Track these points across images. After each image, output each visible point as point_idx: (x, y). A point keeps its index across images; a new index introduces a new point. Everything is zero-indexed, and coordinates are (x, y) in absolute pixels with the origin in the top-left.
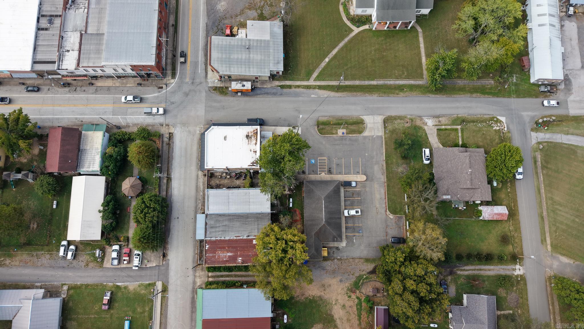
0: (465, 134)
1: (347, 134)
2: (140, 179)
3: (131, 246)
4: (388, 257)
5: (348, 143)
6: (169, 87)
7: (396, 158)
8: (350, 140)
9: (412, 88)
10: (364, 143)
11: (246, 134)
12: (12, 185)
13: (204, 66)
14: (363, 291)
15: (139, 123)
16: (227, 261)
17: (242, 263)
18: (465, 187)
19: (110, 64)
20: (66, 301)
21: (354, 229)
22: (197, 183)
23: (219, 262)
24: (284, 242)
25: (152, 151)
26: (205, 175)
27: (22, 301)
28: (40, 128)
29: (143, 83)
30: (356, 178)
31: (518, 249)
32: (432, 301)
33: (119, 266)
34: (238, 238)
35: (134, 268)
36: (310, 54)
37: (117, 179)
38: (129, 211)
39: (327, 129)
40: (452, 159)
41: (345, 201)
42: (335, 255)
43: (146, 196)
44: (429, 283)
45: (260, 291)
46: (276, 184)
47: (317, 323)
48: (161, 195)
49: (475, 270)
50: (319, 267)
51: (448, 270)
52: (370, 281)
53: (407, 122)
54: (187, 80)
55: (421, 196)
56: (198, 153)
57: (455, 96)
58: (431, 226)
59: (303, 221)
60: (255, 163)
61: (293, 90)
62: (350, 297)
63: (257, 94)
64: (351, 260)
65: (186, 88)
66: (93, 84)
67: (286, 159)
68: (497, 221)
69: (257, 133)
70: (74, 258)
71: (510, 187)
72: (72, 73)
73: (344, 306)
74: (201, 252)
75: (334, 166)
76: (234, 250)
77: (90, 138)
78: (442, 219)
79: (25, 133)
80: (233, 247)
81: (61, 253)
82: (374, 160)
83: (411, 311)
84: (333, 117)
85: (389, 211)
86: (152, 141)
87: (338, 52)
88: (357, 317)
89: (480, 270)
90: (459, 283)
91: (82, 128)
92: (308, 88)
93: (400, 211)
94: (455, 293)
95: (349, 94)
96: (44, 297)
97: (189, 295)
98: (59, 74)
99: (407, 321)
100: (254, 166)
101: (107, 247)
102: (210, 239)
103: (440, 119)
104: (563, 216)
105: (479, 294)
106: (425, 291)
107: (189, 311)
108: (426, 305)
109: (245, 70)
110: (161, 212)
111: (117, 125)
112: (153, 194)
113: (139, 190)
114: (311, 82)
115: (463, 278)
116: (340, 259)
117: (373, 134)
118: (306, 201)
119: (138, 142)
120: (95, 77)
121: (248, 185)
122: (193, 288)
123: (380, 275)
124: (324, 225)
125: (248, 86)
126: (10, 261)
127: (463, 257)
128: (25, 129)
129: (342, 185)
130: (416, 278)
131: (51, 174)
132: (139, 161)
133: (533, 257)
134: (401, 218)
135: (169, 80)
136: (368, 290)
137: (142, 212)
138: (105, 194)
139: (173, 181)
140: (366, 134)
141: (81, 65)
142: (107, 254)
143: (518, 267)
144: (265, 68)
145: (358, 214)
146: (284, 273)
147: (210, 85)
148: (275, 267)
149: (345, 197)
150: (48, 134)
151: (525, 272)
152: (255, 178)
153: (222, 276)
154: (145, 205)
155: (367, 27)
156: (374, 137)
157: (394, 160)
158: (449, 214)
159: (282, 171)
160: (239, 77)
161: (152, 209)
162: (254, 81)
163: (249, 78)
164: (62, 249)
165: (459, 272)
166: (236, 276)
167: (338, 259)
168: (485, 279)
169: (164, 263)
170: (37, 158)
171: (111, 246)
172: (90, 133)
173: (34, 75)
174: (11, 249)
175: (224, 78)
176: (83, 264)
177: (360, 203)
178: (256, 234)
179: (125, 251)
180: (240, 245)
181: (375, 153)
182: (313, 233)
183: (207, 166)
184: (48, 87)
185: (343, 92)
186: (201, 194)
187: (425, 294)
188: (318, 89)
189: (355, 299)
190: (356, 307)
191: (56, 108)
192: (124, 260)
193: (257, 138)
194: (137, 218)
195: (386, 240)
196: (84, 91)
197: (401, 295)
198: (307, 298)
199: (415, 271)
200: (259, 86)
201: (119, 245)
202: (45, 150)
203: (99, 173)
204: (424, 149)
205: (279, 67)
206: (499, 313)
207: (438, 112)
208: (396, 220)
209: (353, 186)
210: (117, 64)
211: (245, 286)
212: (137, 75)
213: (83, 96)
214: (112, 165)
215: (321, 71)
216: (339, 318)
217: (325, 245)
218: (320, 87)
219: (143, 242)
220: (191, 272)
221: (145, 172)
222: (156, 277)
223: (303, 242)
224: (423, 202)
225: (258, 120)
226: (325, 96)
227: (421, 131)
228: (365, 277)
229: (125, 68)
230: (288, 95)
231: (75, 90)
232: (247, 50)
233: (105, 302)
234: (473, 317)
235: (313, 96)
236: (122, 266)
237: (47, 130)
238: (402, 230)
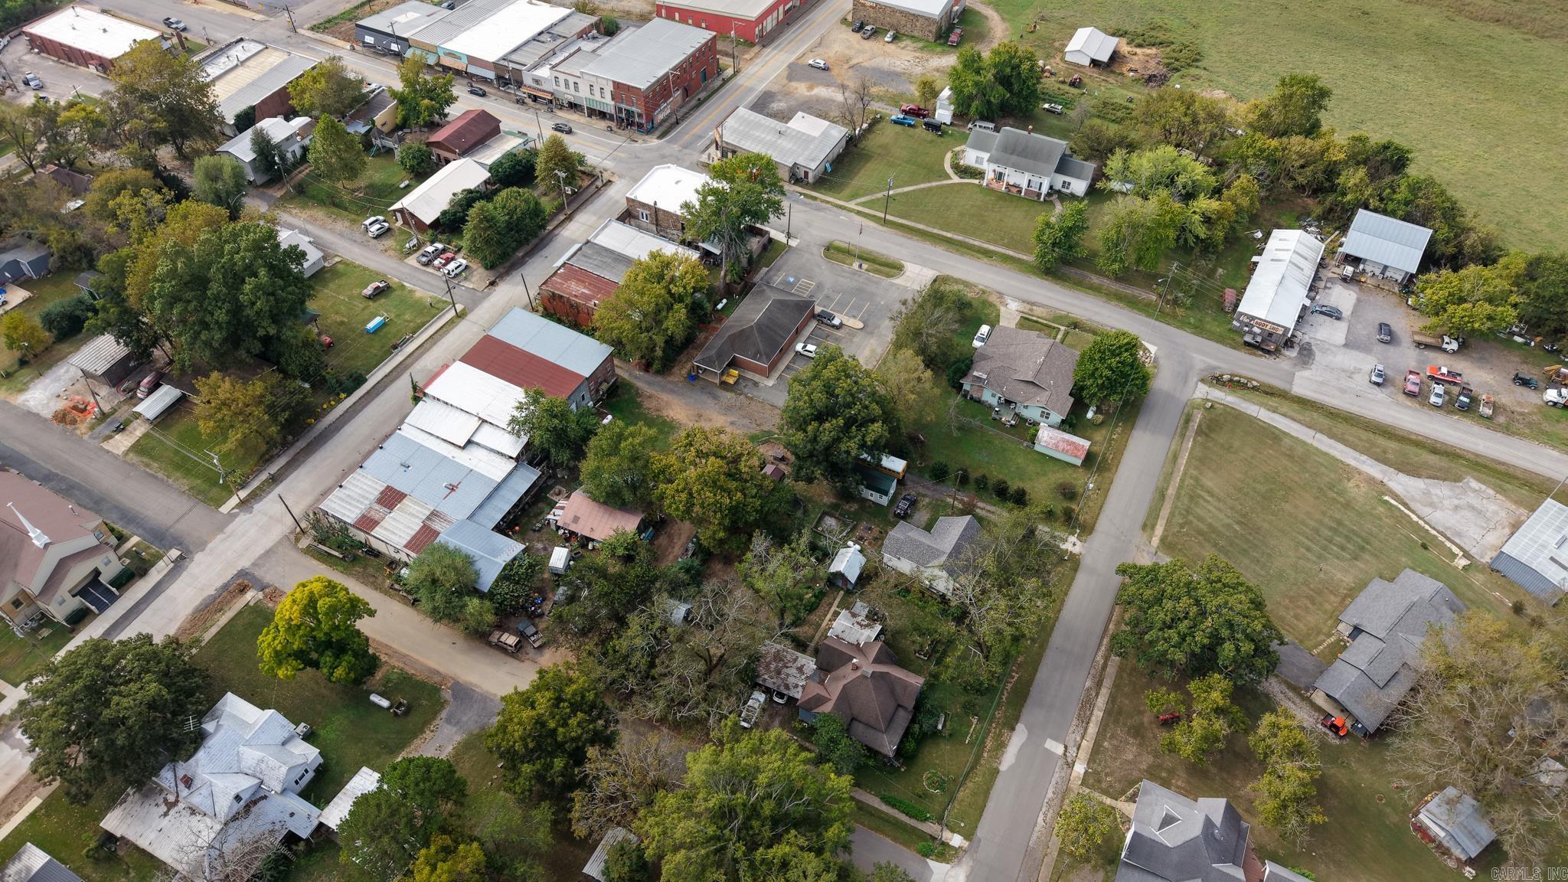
0: (1069, 338)
1: (867, 270)
5: (861, 281)
6: (646, 144)
8: (867, 278)
9: (1006, 259)
10: (886, 290)
14: (761, 450)
16: (575, 296)
19: (591, 73)
23: (563, 292)
29: (615, 130)
30: (845, 320)
33: (424, 269)
34: (611, 280)
39: (839, 256)
40: (1021, 342)
41: (810, 333)
42: (746, 390)
50: (709, 393)
52: (779, 446)
53: (974, 292)
54: (676, 146)
61: (818, 202)
64: (768, 407)
65: (667, 152)
66: (552, 112)
71: (1118, 433)
72: (538, 82)
75: (821, 296)
76: (593, 287)
84: (858, 247)
92: (840, 208)
95: (901, 234)
101: (431, 238)
102: (572, 263)
103: (1034, 307)
109: (761, 150)
114: (851, 205)
116: (752, 399)
117: (908, 285)
124: (752, 328)
127: (969, 482)
135: (652, 138)
136: (770, 453)
140: (897, 281)
143: (1073, 539)
147: (702, 160)
151: (1083, 552)
155: (976, 182)
156: (908, 288)
165: (949, 500)
167: (748, 397)
169: (485, 291)
171: (435, 239)
172: (509, 136)
173: (492, 75)
176: (384, 248)
180: (607, 289)
182: (727, 334)
185: (891, 228)
188: (856, 213)
203: (488, 167)
204: (984, 327)
209: (834, 322)
212: (614, 112)
215: (874, 200)
226: (862, 223)
227: (992, 308)
228: (776, 436)
229: (605, 90)
230: (805, 204)
231: (526, 110)
232: (778, 134)
235: (841, 217)
236: (429, 270)
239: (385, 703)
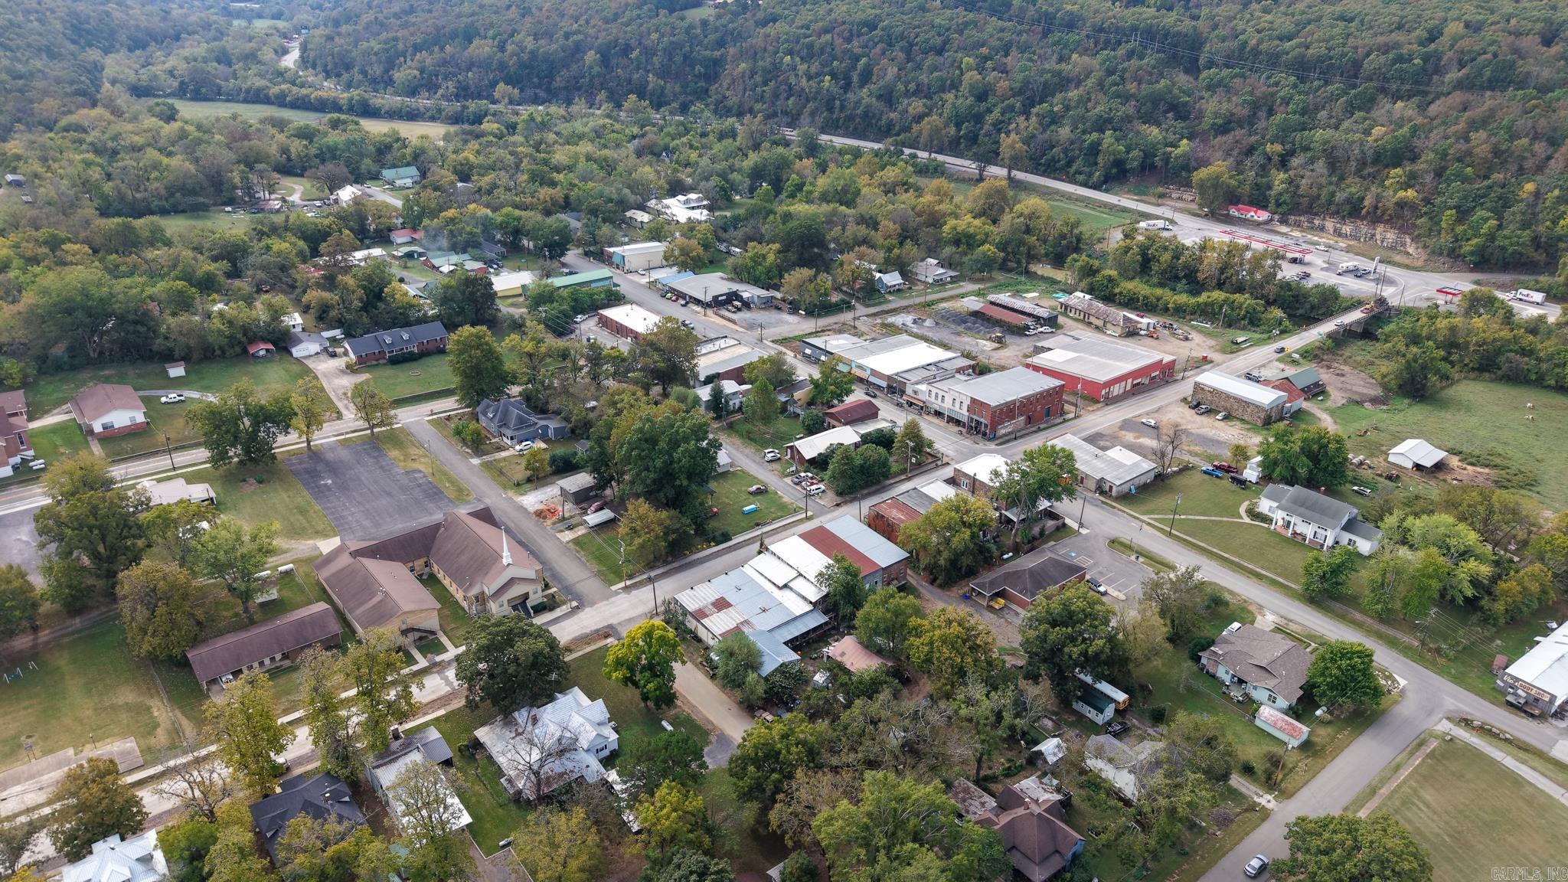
1: (1142, 563)
8: (1141, 569)
9: (1275, 583)
18: (1256, 663)
31: (1290, 785)
39: (1121, 549)
42: (1007, 616)
53: (1235, 598)
71: (1345, 735)
72: (916, 393)
75: (1094, 571)
84: (1140, 546)
95: (1182, 545)
98: (904, 392)
101: (803, 469)
103: (1291, 623)
143: (1270, 797)
151: (1274, 808)
155: (1265, 525)
167: (1007, 621)
169: (832, 508)
173: (884, 385)
182: (1003, 572)
185: (1175, 540)
212: (967, 422)
214: (877, 438)
215: (1166, 519)
222: (813, 509)
227: (1249, 614)
232: (1095, 457)
233: (753, 488)
239: (669, 728)
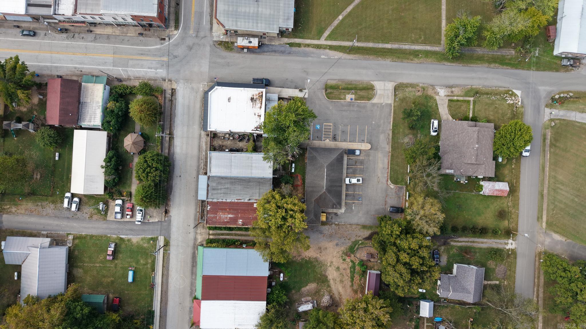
0: (477, 106)
1: (355, 100)
2: (142, 135)
3: (133, 201)
4: (385, 229)
5: (356, 110)
6: (172, 39)
7: (404, 128)
8: (358, 106)
9: (427, 54)
10: (372, 111)
11: (251, 96)
12: (13, 134)
13: (209, 18)
14: (358, 255)
15: (141, 76)
16: (227, 222)
17: (243, 225)
18: (469, 162)
19: (109, 12)
20: (72, 250)
21: (354, 197)
22: (200, 143)
23: (220, 223)
24: (284, 210)
25: (154, 109)
26: (208, 135)
27: (30, 248)
28: (38, 76)
29: (144, 32)
30: (360, 146)
31: (513, 225)
32: (423, 272)
33: (123, 220)
34: (239, 201)
35: (137, 223)
36: (323, 10)
37: (119, 134)
38: (131, 166)
39: (335, 93)
40: (460, 132)
41: (347, 168)
42: (333, 221)
43: (148, 154)
44: (422, 256)
45: (259, 253)
46: (280, 152)
47: (311, 282)
48: (163, 154)
49: (468, 242)
50: (317, 231)
51: (442, 240)
52: (366, 246)
53: (419, 91)
54: (191, 32)
55: (425, 170)
56: (201, 112)
57: (472, 65)
58: (431, 200)
59: (304, 186)
60: (259, 128)
61: (302, 49)
62: (344, 260)
63: (264, 52)
64: (348, 226)
65: (190, 41)
66: (91, 31)
67: (291, 129)
68: (497, 197)
69: (262, 96)
70: (78, 210)
71: (515, 164)
72: (69, 19)
73: (338, 268)
74: (203, 211)
75: (339, 133)
76: (235, 212)
77: (90, 91)
78: (442, 192)
79: (23, 82)
80: (234, 209)
81: (66, 204)
82: (381, 129)
83: (402, 282)
84: (342, 81)
85: (390, 181)
86: (154, 97)
87: (353, 9)
88: (349, 279)
89: (474, 242)
90: (451, 253)
91: (81, 79)
92: (318, 48)
93: (402, 181)
94: (446, 262)
95: (361, 56)
96: (51, 245)
97: (190, 251)
98: (56, 19)
99: (397, 289)
100: (258, 130)
101: (111, 200)
102: (211, 200)
103: (453, 89)
104: (563, 195)
105: (469, 264)
106: (418, 264)
107: (189, 265)
108: (417, 276)
109: (253, 25)
110: (164, 171)
111: (118, 77)
112: (155, 153)
113: (141, 147)
114: (322, 41)
115: (456, 249)
116: (338, 225)
117: (382, 102)
118: (309, 168)
119: (140, 97)
120: (94, 24)
121: (250, 149)
122: (195, 244)
123: (375, 245)
124: (325, 192)
125: (255, 42)
126: (16, 209)
127: (458, 230)
128: (23, 78)
129: (345, 153)
130: (410, 251)
131: (52, 127)
132: (141, 119)
133: (526, 235)
134: (402, 188)
135: (172, 31)
136: (362, 255)
137: (144, 171)
138: (107, 149)
139: (175, 139)
140: (375, 101)
141: (78, 12)
142: (110, 207)
143: (510, 241)
144: (273, 24)
145: (359, 183)
146: (282, 239)
147: (215, 39)
148: (274, 233)
149: (347, 165)
150: (47, 83)
151: (516, 246)
152: (258, 141)
153: (222, 234)
154: (148, 164)
156: (383, 104)
157: (401, 130)
158: (450, 186)
159: (286, 140)
160: (246, 33)
161: (154, 169)
162: (261, 36)
163: (257, 34)
164: (66, 201)
165: (452, 243)
166: (236, 235)
167: (336, 225)
168: (477, 251)
169: (166, 219)
170: (37, 108)
171: (114, 200)
172: (90, 85)
173: (29, 19)
174: (16, 197)
175: (230, 31)
176: (87, 216)
177: (362, 171)
178: (257, 198)
179: (128, 206)
180: (241, 208)
181: (382, 122)
182: (313, 200)
183: (210, 128)
184: (45, 32)
185: (355, 54)
186: (204, 153)
187: (416, 267)
188: (329, 49)
189: (349, 262)
190: (349, 270)
191: (54, 55)
192: (127, 215)
193: (262, 101)
194: (139, 176)
195: (385, 209)
196: (83, 38)
197: (394, 267)
198: (303, 259)
199: (410, 244)
200: (267, 43)
201: (122, 199)
202: (44, 99)
203: (101, 128)
204: (432, 120)
205: (288, 24)
206: (486, 282)
207: (452, 82)
208: (397, 190)
209: (356, 154)
210: (116, 13)
211: (244, 246)
212: (138, 24)
213: (81, 43)
214: (113, 120)
215: (333, 30)
216: (333, 279)
217: (324, 211)
218: (331, 48)
219: (145, 201)
220: (192, 230)
221: (147, 130)
222: (159, 232)
223: (302, 211)
224: (425, 178)
225: (264, 81)
226: (336, 57)
227: (432, 101)
228: (360, 242)
229: (125, 17)
230: (297, 54)
231: (73, 37)
232: (256, 3)
233: (110, 252)
234: (460, 286)
235: (323, 57)
236: (125, 220)
237: (46, 79)
238: (401, 200)
